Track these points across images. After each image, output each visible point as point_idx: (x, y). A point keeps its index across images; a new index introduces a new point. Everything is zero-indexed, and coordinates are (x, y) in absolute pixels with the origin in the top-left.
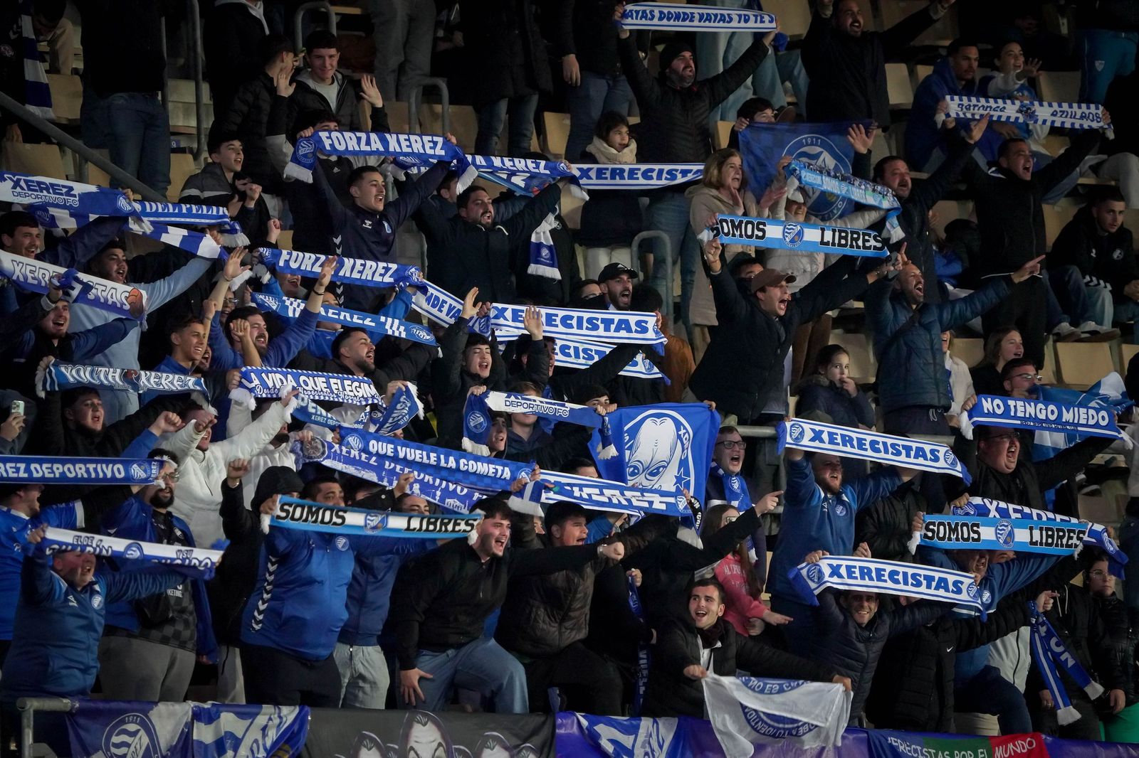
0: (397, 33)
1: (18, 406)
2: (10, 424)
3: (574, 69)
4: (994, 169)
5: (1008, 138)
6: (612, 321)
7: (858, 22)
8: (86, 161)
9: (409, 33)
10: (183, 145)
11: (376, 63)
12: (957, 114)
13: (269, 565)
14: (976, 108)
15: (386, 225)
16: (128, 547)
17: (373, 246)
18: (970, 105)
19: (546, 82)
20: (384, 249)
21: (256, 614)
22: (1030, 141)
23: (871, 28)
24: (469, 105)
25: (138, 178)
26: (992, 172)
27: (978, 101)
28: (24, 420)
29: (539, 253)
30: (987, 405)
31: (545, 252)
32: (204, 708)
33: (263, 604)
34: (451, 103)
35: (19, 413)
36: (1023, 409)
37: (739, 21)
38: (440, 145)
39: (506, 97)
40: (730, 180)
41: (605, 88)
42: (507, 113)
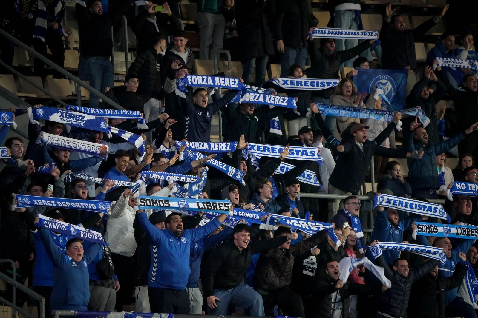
0: (209, 32)
1: (51, 187)
2: (47, 193)
3: (282, 47)
4: (460, 88)
5: (467, 74)
6: (300, 151)
7: (403, 25)
8: (80, 86)
9: (214, 31)
10: (120, 79)
11: (201, 45)
12: (442, 65)
14: (450, 63)
15: (208, 113)
18: (447, 61)
19: (271, 51)
20: (206, 124)
21: (153, 273)
22: (476, 75)
23: (409, 28)
24: (240, 61)
25: (101, 93)
26: (460, 89)
27: (451, 60)
28: (53, 193)
29: (274, 124)
30: (458, 186)
31: (276, 124)
32: (129, 314)
34: (232, 60)
35: (51, 190)
36: (474, 187)
37: (362, 35)
38: (236, 83)
39: (255, 57)
40: (346, 92)
41: (296, 54)
42: (255, 64)
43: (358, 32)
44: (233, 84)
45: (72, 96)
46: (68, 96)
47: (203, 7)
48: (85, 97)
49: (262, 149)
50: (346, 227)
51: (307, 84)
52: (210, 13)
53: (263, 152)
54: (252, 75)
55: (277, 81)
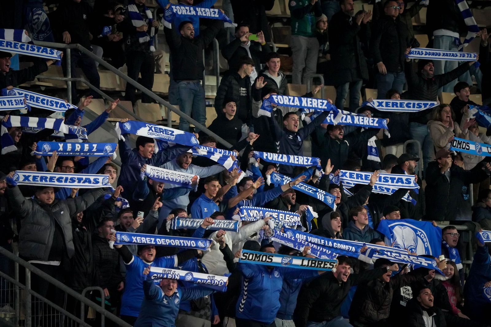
0: (302, 55)
1: (141, 214)
2: (136, 221)
3: (383, 68)
6: (395, 178)
8: (171, 110)
9: (307, 55)
10: (211, 103)
11: (293, 68)
13: (245, 283)
15: (299, 137)
16: (187, 274)
17: (293, 147)
19: (366, 76)
20: (298, 148)
21: (241, 304)
24: (332, 85)
25: (192, 117)
28: (143, 220)
29: (371, 151)
31: (374, 150)
33: (244, 300)
34: (325, 84)
35: (141, 217)
37: (460, 57)
38: (325, 104)
39: (348, 82)
40: (445, 117)
41: (393, 78)
42: (349, 89)
43: (456, 54)
44: (321, 105)
45: (162, 120)
46: (158, 121)
47: (296, 30)
48: (175, 121)
49: (355, 176)
50: (442, 261)
51: (403, 105)
52: (304, 36)
53: (355, 180)
54: (345, 99)
55: (372, 103)
